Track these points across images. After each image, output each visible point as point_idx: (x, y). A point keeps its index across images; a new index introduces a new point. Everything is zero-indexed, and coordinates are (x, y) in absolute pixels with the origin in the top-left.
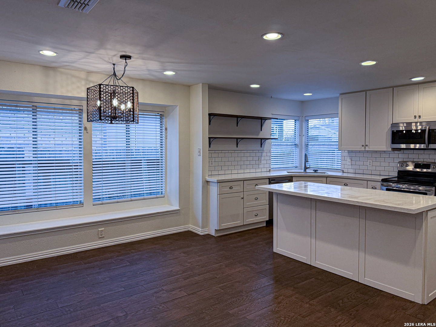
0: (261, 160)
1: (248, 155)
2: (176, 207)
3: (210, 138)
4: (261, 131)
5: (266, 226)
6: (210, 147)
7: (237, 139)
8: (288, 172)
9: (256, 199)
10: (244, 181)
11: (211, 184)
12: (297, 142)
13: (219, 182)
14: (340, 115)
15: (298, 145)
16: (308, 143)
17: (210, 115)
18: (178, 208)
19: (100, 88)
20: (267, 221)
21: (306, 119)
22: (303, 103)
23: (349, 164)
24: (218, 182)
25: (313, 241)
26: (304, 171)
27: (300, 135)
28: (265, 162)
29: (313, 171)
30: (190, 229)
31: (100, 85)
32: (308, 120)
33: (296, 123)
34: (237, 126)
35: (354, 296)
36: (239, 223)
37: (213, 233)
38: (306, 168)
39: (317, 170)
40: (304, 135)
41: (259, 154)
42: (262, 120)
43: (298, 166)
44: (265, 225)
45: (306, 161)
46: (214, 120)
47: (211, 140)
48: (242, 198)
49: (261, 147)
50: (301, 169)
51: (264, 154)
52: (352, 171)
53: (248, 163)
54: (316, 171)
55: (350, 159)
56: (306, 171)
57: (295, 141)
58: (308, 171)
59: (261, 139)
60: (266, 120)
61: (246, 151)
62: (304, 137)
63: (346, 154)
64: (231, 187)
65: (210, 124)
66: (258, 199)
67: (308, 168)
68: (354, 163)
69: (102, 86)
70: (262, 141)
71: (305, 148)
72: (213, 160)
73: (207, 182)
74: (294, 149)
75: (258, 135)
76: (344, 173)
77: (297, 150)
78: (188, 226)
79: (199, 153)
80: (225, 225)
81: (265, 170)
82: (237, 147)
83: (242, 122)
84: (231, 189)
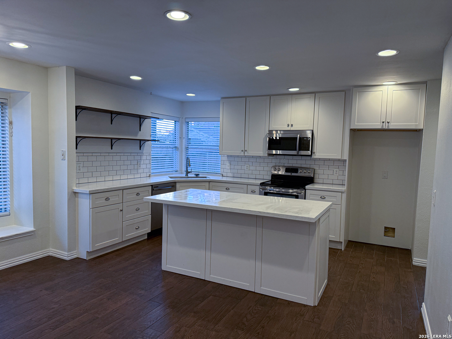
0: (140, 164)
1: (125, 158)
2: (29, 228)
3: (77, 137)
4: (140, 131)
5: (148, 239)
6: (76, 148)
7: (112, 139)
8: (171, 178)
9: (137, 210)
10: (123, 190)
11: (79, 195)
12: (177, 145)
13: (92, 193)
14: (221, 119)
15: (178, 148)
16: (188, 146)
17: (77, 108)
18: (32, 229)
20: (148, 234)
21: (187, 120)
22: (183, 105)
23: (228, 168)
24: (90, 194)
26: (186, 176)
27: (180, 138)
28: (144, 166)
29: (195, 175)
30: (50, 254)
32: (188, 122)
33: (175, 124)
34: (112, 124)
36: (116, 240)
37: (84, 256)
38: (187, 172)
39: (199, 175)
40: (184, 138)
41: (138, 158)
42: (141, 118)
43: (178, 170)
44: (146, 237)
45: (188, 164)
46: (83, 114)
47: (79, 139)
48: (121, 211)
49: (140, 149)
50: (182, 173)
51: (144, 157)
52: (231, 175)
53: (125, 167)
54: (197, 175)
55: (229, 163)
56: (188, 176)
57: (175, 144)
58: (189, 175)
59: (140, 140)
60: (146, 118)
61: (123, 154)
62: (184, 139)
63: (225, 158)
64: (107, 198)
65: (76, 120)
66: (139, 209)
67: (190, 172)
68: (232, 167)
70: (141, 143)
71: (185, 152)
72: (81, 165)
73: (75, 193)
74: (174, 152)
75: (136, 135)
76: (223, 177)
77: (177, 153)
78: (48, 249)
79: (62, 157)
80: (99, 245)
81: (144, 175)
82: (112, 149)
83: (117, 119)
84: (107, 200)
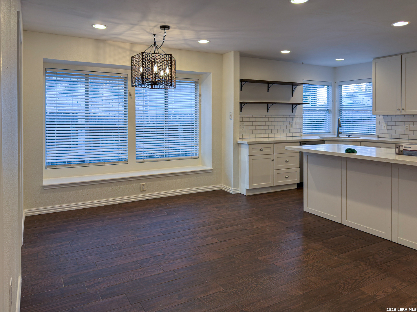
0: (292, 125)
1: (279, 119)
2: (209, 167)
3: (241, 103)
4: (292, 96)
5: (298, 188)
6: (241, 112)
7: (268, 104)
8: (320, 137)
9: (287, 162)
10: (274, 143)
11: (242, 146)
12: (330, 108)
13: (249, 144)
14: (373, 79)
15: (331, 111)
16: (341, 109)
17: (241, 81)
18: (211, 168)
19: (143, 56)
20: (298, 184)
21: (340, 84)
22: (335, 69)
23: (384, 129)
24: (248, 144)
25: (344, 200)
26: (337, 136)
27: (333, 101)
28: (296, 127)
29: (347, 136)
30: (222, 188)
31: (143, 53)
32: (341, 86)
33: (328, 88)
34: (268, 92)
35: (386, 253)
36: (269, 184)
37: (244, 193)
38: (339, 133)
39: (351, 136)
40: (337, 101)
41: (290, 119)
42: (294, 85)
43: (331, 132)
44: (296, 187)
45: (339, 126)
46: (246, 86)
47: (243, 105)
48: (273, 160)
49: (292, 112)
50: (335, 135)
51: (295, 119)
52: (388, 136)
53: (279, 127)
54: (349, 136)
55: (385, 123)
56: (339, 136)
57: (328, 107)
58: (341, 136)
59: (292, 104)
60: (298, 85)
61: (277, 116)
62: (337, 102)
63: (381, 118)
64: (261, 149)
65: (241, 90)
66: (288, 161)
67: (341, 133)
68: (389, 128)
69: (144, 54)
70: (294, 106)
71: (338, 114)
72: (244, 124)
73: (239, 144)
74: (327, 114)
75: (289, 99)
76: (379, 138)
77: (330, 115)
78: (221, 185)
79: (230, 117)
80: (256, 185)
81: (296, 134)
82: (268, 112)
83: (273, 87)
84: (261, 151)
